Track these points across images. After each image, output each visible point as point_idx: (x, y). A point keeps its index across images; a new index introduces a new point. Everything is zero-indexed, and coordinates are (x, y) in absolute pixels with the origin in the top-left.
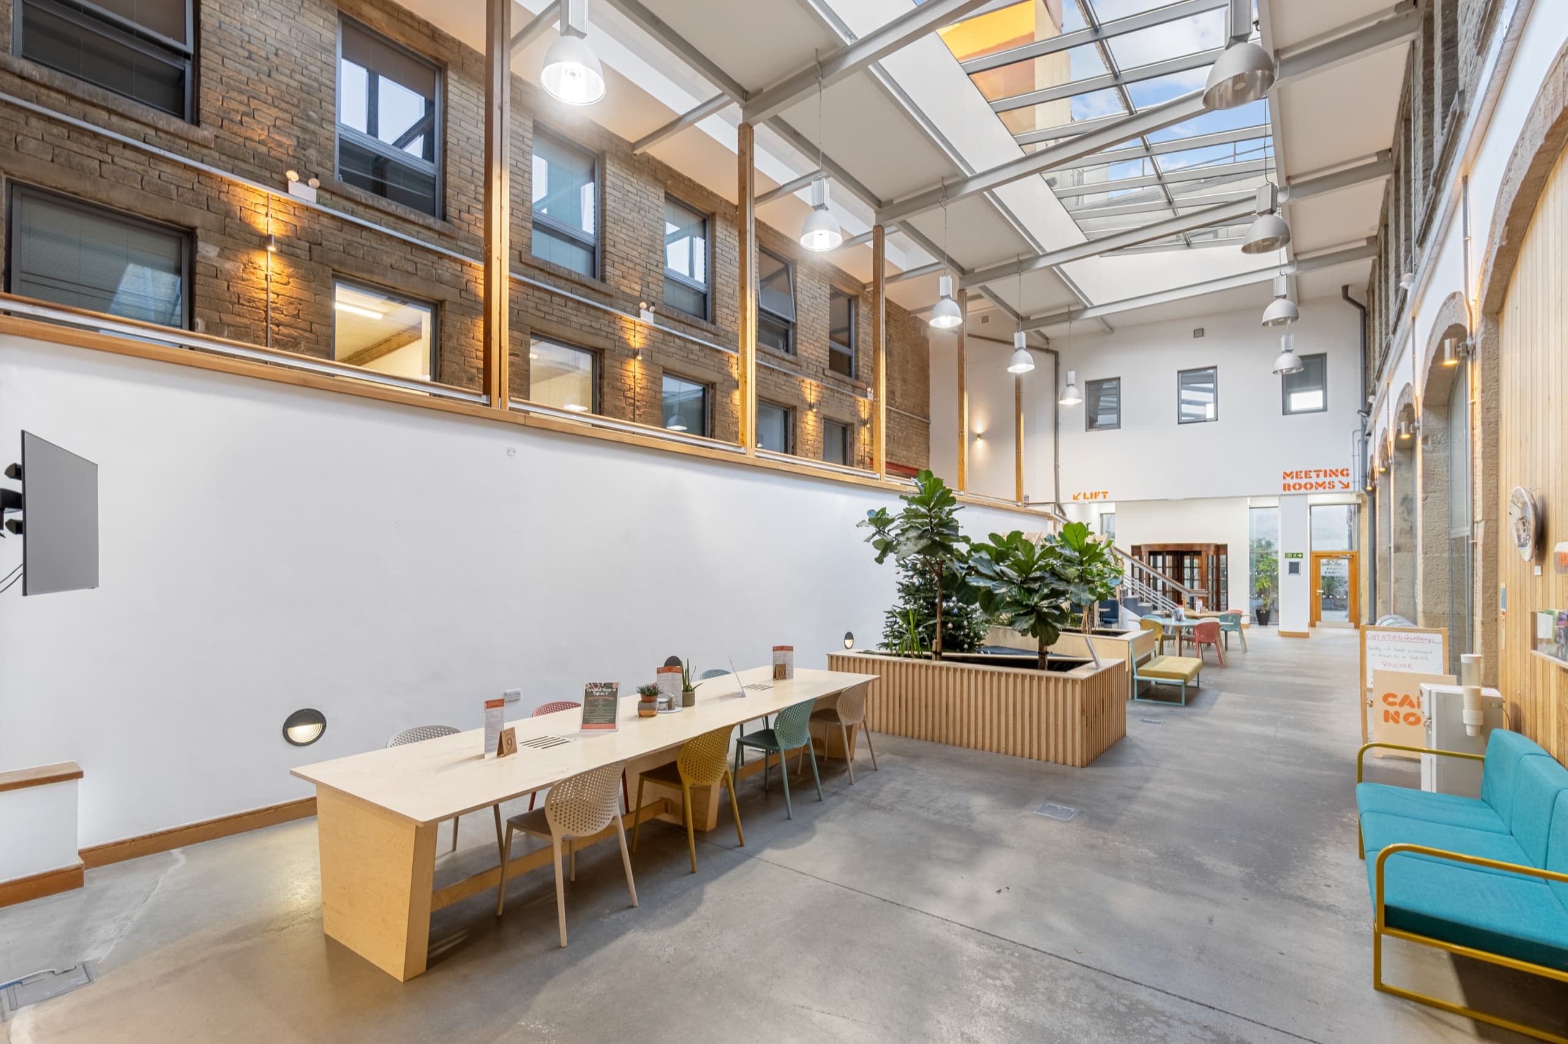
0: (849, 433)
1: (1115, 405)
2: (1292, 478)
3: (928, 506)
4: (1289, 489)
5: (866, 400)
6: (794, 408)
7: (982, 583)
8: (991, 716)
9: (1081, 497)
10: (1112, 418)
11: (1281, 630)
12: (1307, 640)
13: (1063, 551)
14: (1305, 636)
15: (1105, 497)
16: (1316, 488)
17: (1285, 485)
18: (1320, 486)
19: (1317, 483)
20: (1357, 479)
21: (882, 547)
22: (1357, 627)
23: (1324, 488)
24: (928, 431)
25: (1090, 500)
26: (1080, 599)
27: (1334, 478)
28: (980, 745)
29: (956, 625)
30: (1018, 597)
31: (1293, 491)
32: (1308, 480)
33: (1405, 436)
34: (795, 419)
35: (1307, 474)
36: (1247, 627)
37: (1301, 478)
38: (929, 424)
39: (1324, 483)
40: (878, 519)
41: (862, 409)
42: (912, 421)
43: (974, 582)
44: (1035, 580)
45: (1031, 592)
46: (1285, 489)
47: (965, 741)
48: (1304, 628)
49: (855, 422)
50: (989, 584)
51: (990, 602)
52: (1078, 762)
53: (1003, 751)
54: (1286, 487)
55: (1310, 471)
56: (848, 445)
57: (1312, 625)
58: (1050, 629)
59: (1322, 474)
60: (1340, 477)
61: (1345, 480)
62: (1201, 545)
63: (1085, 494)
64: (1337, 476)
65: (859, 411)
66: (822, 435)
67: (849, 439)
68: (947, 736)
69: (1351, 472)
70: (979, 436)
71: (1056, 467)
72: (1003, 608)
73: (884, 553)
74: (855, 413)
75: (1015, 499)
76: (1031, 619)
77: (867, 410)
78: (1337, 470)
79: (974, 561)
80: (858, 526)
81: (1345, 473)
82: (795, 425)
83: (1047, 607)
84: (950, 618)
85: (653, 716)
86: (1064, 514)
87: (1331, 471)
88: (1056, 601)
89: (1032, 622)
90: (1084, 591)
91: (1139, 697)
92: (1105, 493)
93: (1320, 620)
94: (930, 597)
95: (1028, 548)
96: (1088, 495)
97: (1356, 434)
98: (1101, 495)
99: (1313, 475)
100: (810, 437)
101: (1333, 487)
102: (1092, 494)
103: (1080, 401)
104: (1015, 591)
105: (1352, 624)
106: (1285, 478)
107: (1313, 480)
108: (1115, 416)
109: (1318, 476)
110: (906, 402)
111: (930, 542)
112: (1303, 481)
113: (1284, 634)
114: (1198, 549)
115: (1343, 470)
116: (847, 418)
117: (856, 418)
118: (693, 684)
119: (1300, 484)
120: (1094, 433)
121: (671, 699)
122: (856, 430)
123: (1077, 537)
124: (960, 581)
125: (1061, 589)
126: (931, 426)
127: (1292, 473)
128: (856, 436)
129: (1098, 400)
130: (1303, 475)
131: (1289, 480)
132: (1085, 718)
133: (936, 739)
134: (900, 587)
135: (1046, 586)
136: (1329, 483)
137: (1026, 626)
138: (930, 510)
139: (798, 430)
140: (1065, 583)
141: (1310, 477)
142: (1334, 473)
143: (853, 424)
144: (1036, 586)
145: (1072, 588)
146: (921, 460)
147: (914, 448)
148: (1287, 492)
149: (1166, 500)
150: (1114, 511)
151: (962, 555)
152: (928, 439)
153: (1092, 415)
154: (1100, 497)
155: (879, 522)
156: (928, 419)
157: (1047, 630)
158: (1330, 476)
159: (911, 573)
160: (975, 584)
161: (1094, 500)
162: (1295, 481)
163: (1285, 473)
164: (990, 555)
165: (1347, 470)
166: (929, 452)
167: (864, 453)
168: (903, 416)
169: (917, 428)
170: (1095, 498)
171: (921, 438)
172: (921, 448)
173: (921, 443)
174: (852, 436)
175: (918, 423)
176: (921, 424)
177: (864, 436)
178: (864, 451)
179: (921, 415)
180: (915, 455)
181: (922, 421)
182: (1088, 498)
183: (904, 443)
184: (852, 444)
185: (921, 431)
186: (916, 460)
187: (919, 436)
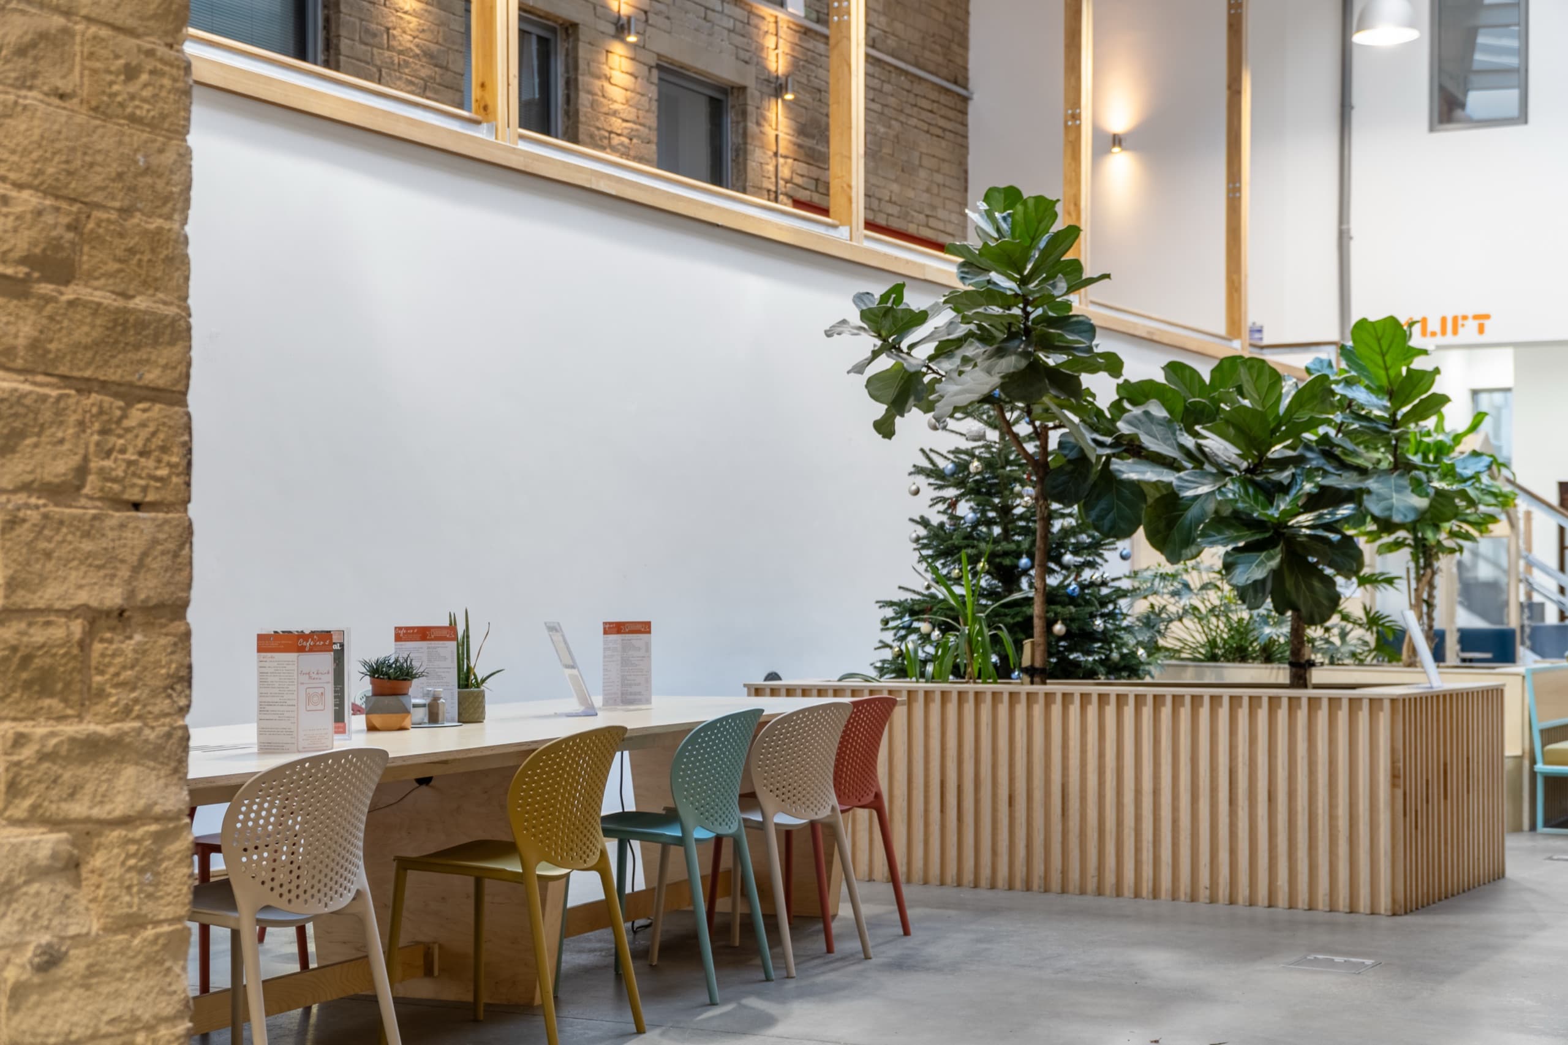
0: (730, 118)
1: (1513, 61)
3: (1020, 273)
5: (781, 15)
6: (570, 29)
7: (1150, 474)
8: (1175, 809)
10: (1506, 99)
13: (1350, 393)
15: (1481, 330)
21: (892, 393)
24: (965, 124)
25: (1440, 340)
26: (1390, 509)
28: (1146, 887)
29: (1075, 626)
30: (1240, 505)
34: (573, 66)
38: (965, 100)
40: (887, 312)
41: (770, 42)
42: (918, 89)
43: (1130, 471)
44: (1281, 464)
45: (1272, 491)
47: (1110, 878)
49: (751, 83)
50: (1169, 477)
51: (1171, 523)
52: (1384, 902)
53: (1204, 894)
56: (729, 155)
58: (1317, 584)
63: (1424, 322)
65: (761, 48)
66: (652, 120)
67: (731, 137)
68: (1064, 872)
70: (1117, 140)
71: (1343, 238)
72: (1204, 534)
73: (898, 406)
74: (751, 56)
75: (1221, 329)
76: (1272, 558)
77: (784, 47)
79: (1129, 423)
80: (829, 334)
82: (572, 84)
83: (1307, 527)
84: (1059, 609)
85: (403, 729)
88: (1332, 514)
89: (1274, 563)
90: (1399, 489)
91: (1547, 824)
92: (1482, 318)
94: (1006, 554)
95: (1266, 381)
96: (1434, 326)
98: (1472, 325)
100: (617, 124)
102: (1444, 320)
103: (1412, 34)
104: (1232, 489)
108: (1514, 94)
110: (898, 26)
111: (1023, 363)
116: (726, 70)
117: (752, 70)
118: (480, 672)
120: (1454, 138)
121: (436, 699)
122: (750, 109)
123: (1383, 355)
124: (1093, 477)
125: (1347, 486)
126: (972, 108)
128: (752, 127)
129: (1470, 45)
132: (1399, 793)
133: (1036, 883)
134: (922, 532)
135: (1309, 476)
137: (1259, 574)
138: (1023, 282)
139: (584, 98)
140: (1354, 475)
143: (743, 89)
144: (1284, 476)
145: (1371, 484)
146: (941, 213)
147: (923, 174)
150: (1508, 382)
151: (1099, 413)
152: (964, 147)
153: (1451, 86)
154: (1469, 333)
155: (887, 323)
156: (965, 87)
157: (1311, 589)
159: (951, 492)
160: (1134, 476)
161: (1449, 339)
164: (1170, 412)
166: (966, 190)
167: (777, 182)
168: (890, 72)
169: (931, 111)
170: (1455, 332)
171: (944, 143)
172: (944, 174)
173: (944, 160)
174: (740, 119)
175: (934, 95)
176: (943, 99)
177: (777, 129)
178: (776, 176)
179: (944, 72)
180: (925, 197)
181: (947, 91)
182: (1433, 334)
183: (893, 155)
184: (741, 153)
185: (942, 122)
186: (928, 213)
187: (938, 136)
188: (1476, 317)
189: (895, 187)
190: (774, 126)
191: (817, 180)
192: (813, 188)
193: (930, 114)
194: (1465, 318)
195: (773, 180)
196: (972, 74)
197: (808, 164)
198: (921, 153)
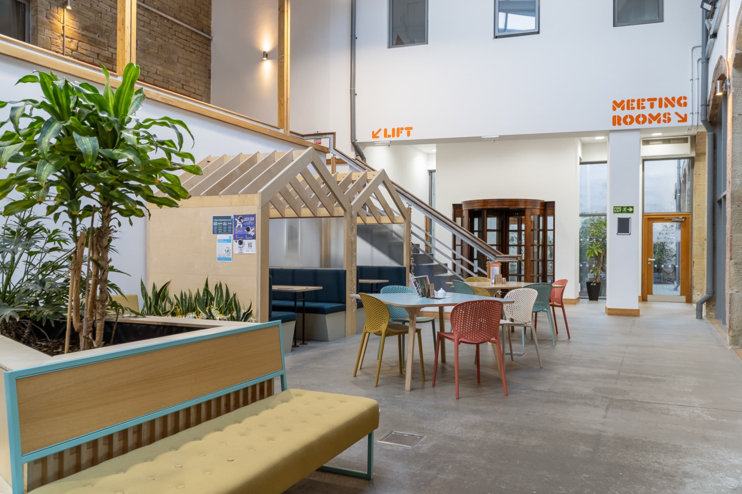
0: (31, 14)
2: (623, 109)
4: (620, 124)
9: (381, 134)
11: (608, 307)
12: (637, 319)
14: (634, 314)
15: (409, 134)
16: (650, 122)
17: (614, 117)
18: (654, 118)
19: (650, 115)
20: (696, 111)
22: (689, 300)
23: (659, 122)
24: (208, 50)
27: (670, 109)
31: (623, 126)
32: (641, 112)
33: (719, 94)
35: (640, 104)
36: (574, 302)
37: (633, 108)
38: (210, 40)
39: (659, 115)
42: (176, 28)
46: (614, 124)
48: (633, 303)
54: (616, 120)
55: (643, 100)
56: (30, 32)
57: (643, 299)
59: (656, 103)
60: (677, 108)
61: (682, 111)
62: (526, 201)
63: (386, 130)
64: (673, 106)
67: (31, 23)
69: (689, 101)
70: (266, 55)
71: (353, 94)
78: (673, 99)
81: (682, 101)
86: (363, 158)
87: (666, 99)
92: (409, 129)
93: (651, 293)
96: (389, 132)
97: (696, 50)
98: (405, 132)
99: (647, 104)
101: (669, 120)
102: (393, 130)
105: (684, 298)
106: (614, 109)
107: (647, 112)
109: (652, 106)
112: (635, 113)
113: (612, 312)
114: (522, 206)
115: (680, 99)
119: (631, 117)
126: (213, 44)
127: (623, 102)
130: (635, 104)
131: (620, 113)
136: (665, 115)
141: (643, 108)
142: (670, 102)
147: (179, 65)
148: (617, 127)
149: (478, 139)
152: (209, 60)
154: (404, 136)
156: (209, 34)
158: (666, 106)
161: (396, 138)
162: (626, 112)
163: (615, 102)
165: (685, 98)
166: (210, 78)
167: (63, 49)
168: (156, 17)
169: (186, 40)
170: (398, 136)
171: (194, 56)
172: (195, 69)
173: (194, 63)
174: (35, 14)
175: (189, 34)
176: (194, 36)
177: (63, 24)
178: (63, 46)
179: (195, 25)
180: (181, 76)
181: (196, 34)
182: (389, 136)
183: (158, 53)
184: (35, 30)
185: (194, 46)
186: (183, 83)
187: (191, 52)
188: (406, 129)
189: (160, 68)
190: (62, 22)
191: (98, 54)
192: (96, 58)
193: (186, 42)
194: (402, 129)
195: (62, 47)
196: (212, 30)
197: (91, 45)
198: (178, 57)
